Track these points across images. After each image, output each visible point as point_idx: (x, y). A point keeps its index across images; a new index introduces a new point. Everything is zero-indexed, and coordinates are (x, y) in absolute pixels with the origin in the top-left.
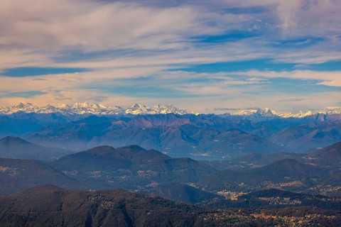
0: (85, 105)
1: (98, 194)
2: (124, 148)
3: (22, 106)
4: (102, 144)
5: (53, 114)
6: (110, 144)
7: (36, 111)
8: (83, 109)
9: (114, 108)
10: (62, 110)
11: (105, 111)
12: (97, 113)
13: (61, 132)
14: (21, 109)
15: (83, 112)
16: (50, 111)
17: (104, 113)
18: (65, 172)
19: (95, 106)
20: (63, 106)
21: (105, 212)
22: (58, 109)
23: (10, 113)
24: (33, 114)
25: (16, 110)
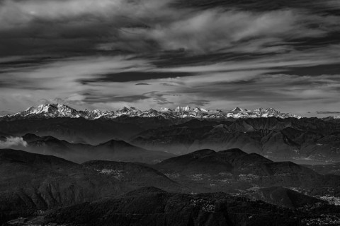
0: (186, 109)
1: (200, 196)
2: (225, 151)
3: (125, 110)
4: (203, 147)
5: (155, 118)
6: (211, 148)
7: (139, 115)
8: (185, 113)
9: (215, 112)
10: (165, 113)
11: (207, 114)
12: (199, 117)
13: (163, 136)
14: (125, 113)
15: (185, 116)
16: (153, 115)
17: (205, 117)
18: (168, 175)
19: (196, 110)
20: (166, 110)
21: (207, 215)
22: (160, 113)
23: (115, 117)
24: (136, 117)
25: (120, 114)
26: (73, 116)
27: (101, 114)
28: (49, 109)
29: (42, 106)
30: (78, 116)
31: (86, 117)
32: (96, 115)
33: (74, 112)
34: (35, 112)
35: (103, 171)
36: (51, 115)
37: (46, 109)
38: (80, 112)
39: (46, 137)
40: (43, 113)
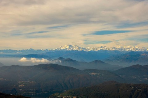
0: (129, 47)
1: (135, 85)
2: (146, 66)
3: (102, 47)
4: (136, 64)
5: (115, 51)
6: (140, 64)
7: (108, 49)
8: (128, 48)
9: (142, 48)
10: (119, 49)
11: (138, 49)
12: (134, 50)
13: (118, 58)
14: (101, 49)
15: (128, 50)
16: (114, 50)
17: (137, 50)
18: (120, 76)
19: (133, 47)
20: (119, 47)
21: (138, 94)
22: (117, 48)
23: (97, 50)
24: (107, 50)
25: (99, 49)
26: (79, 50)
27: (91, 49)
28: (69, 47)
29: (66, 46)
30: (81, 50)
31: (85, 50)
32: (89, 49)
33: (80, 48)
34: (63, 48)
35: (92, 74)
36: (70, 49)
37: (68, 47)
38: (82, 48)
39: (68, 59)
40: (66, 48)
